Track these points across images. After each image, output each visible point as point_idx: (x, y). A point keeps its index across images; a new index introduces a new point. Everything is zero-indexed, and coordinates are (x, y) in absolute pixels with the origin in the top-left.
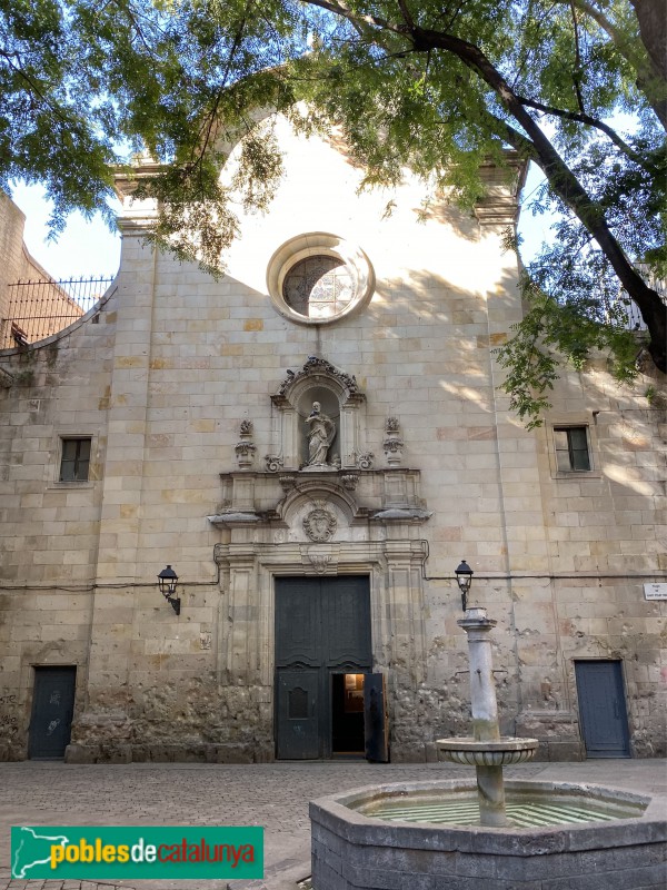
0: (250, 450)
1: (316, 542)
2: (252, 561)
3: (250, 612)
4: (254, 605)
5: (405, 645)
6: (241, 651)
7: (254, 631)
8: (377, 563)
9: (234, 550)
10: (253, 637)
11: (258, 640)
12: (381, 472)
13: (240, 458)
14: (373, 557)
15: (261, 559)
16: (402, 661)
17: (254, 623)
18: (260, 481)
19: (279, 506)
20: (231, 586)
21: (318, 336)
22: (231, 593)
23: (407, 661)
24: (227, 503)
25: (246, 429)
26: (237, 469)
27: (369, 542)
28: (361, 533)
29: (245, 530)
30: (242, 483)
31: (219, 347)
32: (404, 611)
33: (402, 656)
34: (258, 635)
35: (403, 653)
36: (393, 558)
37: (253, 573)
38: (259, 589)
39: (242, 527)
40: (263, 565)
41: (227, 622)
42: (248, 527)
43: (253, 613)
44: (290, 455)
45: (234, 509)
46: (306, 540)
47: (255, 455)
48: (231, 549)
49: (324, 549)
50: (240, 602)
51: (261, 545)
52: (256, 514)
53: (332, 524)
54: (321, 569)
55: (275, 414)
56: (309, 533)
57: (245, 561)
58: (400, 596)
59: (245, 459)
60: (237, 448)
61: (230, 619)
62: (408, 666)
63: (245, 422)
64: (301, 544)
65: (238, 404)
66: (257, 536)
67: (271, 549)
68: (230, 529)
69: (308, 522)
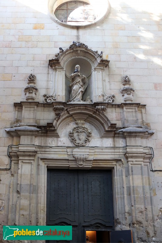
0: (34, 90)
1: (78, 146)
2: (34, 156)
3: (32, 188)
4: (35, 184)
5: (141, 212)
6: (26, 213)
7: (34, 201)
8: (120, 160)
9: (21, 148)
10: (33, 205)
11: (37, 207)
12: (120, 106)
13: (28, 94)
14: (117, 157)
15: (40, 155)
16: (140, 223)
17: (34, 195)
18: (40, 108)
19: (55, 121)
20: (19, 171)
21: (78, 33)
22: (19, 175)
23: (143, 222)
24: (18, 121)
25: (32, 79)
26: (25, 101)
27: (114, 148)
28: (108, 142)
29: (30, 137)
30: (28, 109)
31: (17, 37)
32: (141, 190)
33: (140, 219)
34: (37, 203)
35: (140, 217)
36: (132, 157)
37: (35, 164)
38: (38, 174)
39: (28, 135)
40: (42, 159)
41: (15, 194)
42: (32, 135)
43: (34, 189)
44: (60, 95)
45: (22, 124)
46: (71, 145)
47: (37, 93)
48: (20, 148)
49: (83, 150)
50: (25, 182)
51: (40, 147)
52: (38, 127)
53: (89, 135)
54: (81, 163)
55: (51, 71)
56: (73, 140)
57: (30, 156)
58: (137, 181)
59: (31, 95)
60: (26, 89)
61: (18, 192)
62: (144, 225)
63: (31, 75)
64: (68, 147)
65: (27, 66)
66: (37, 141)
67: (47, 150)
68: (19, 136)
69: (73, 133)
